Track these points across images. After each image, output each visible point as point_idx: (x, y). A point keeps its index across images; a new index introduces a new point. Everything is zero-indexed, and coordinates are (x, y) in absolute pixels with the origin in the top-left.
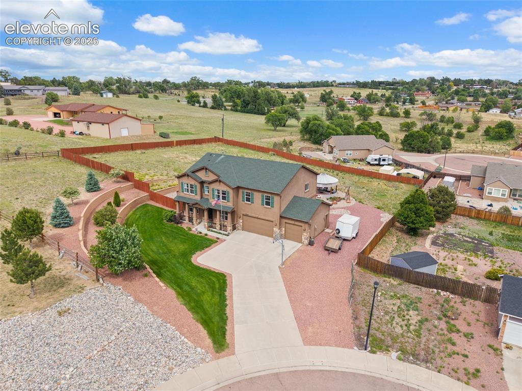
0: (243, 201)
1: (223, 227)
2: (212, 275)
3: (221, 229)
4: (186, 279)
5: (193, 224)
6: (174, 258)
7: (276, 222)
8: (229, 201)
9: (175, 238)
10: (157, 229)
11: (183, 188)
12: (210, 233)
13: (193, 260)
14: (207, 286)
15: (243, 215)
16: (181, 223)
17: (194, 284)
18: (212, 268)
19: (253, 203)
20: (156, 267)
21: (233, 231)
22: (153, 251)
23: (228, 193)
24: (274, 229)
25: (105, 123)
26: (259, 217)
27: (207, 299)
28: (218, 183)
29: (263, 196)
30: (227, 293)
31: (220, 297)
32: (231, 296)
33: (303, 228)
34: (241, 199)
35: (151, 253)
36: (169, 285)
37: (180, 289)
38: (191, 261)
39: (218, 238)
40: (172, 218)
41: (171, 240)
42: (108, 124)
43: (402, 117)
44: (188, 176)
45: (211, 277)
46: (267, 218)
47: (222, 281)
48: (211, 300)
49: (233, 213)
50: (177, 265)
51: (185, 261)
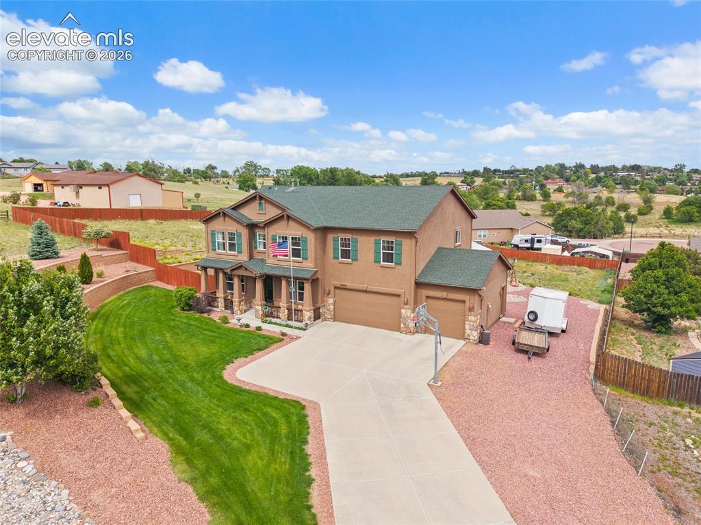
0: (336, 258)
1: (293, 314)
2: (270, 406)
3: (289, 318)
4: (204, 416)
5: (233, 313)
6: (183, 370)
7: (407, 296)
8: (306, 259)
9: (193, 336)
10: (159, 321)
11: (214, 242)
12: (265, 326)
13: (226, 375)
14: (257, 432)
15: (336, 288)
16: (209, 312)
17: (224, 427)
18: (270, 390)
19: (356, 260)
20: (136, 389)
21: (314, 320)
22: (138, 358)
23: (306, 241)
24: (403, 311)
25: (104, 185)
26: (370, 288)
27: (255, 464)
28: (284, 223)
29: (377, 243)
30: (309, 449)
31: (292, 459)
32: (322, 457)
33: (467, 304)
34: (332, 255)
35: (132, 361)
36: (155, 430)
37: (186, 439)
38: (221, 377)
39: (284, 334)
40: (191, 302)
41: (183, 338)
42: (108, 186)
43: (540, 200)
44: (225, 215)
45: (269, 410)
46: (386, 290)
47: (294, 418)
48: (268, 465)
49: (315, 282)
50: (189, 384)
51: (208, 376)
